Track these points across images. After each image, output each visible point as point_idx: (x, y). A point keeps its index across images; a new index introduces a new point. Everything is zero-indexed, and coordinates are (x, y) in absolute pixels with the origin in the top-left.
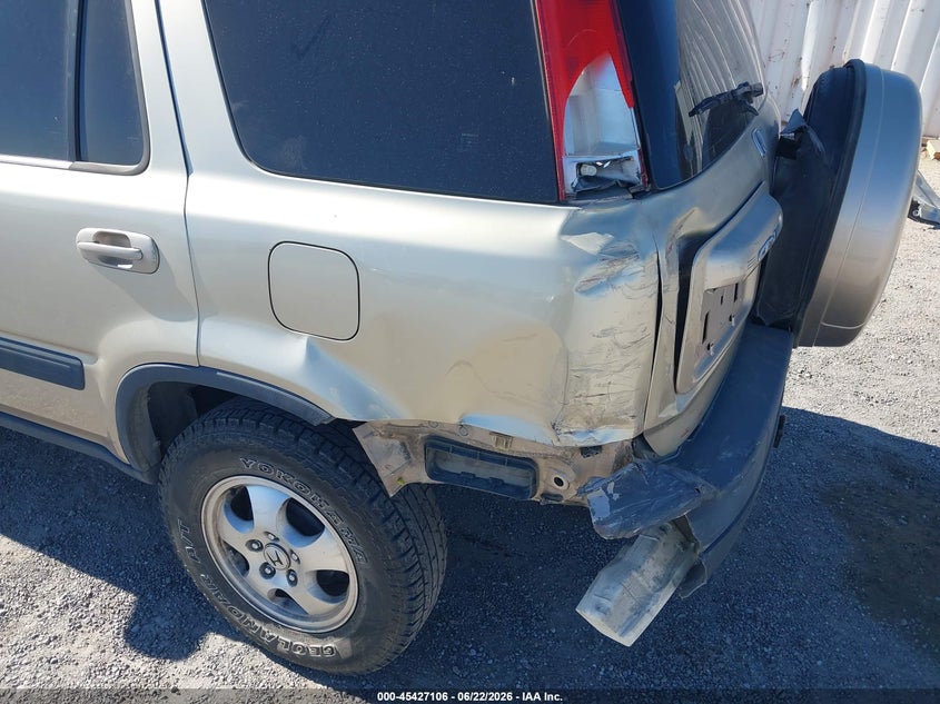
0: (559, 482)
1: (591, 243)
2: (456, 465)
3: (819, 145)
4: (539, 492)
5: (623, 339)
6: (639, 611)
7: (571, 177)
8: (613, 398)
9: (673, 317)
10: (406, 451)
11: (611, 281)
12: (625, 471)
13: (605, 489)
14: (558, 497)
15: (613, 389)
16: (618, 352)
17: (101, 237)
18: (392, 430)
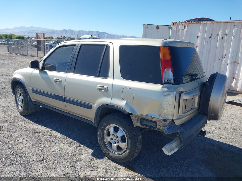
0: (160, 126)
1: (166, 89)
2: (145, 123)
3: (208, 84)
4: (157, 128)
5: (170, 103)
6: (172, 150)
7: (164, 81)
8: (168, 112)
9: (178, 102)
10: (137, 120)
11: (168, 95)
12: (170, 124)
13: (167, 127)
14: (160, 129)
15: (168, 110)
16: (169, 105)
17: (100, 86)
18: (136, 116)
